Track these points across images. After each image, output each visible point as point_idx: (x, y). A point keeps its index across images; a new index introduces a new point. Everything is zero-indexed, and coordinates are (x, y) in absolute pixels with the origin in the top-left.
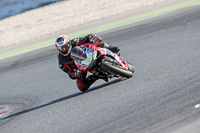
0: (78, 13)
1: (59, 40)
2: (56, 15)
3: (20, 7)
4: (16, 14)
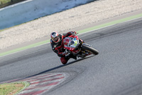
2: (99, 8)
3: (74, 3)
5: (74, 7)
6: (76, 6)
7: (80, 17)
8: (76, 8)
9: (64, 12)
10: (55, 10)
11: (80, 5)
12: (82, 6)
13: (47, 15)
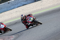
0: (34, 7)
1: (22, 15)
2: (28, 8)
3: (17, 6)
4: (16, 8)
5: (17, 8)
6: (18, 7)
7: (20, 12)
8: (18, 8)
9: (13, 10)
10: (9, 9)
11: (20, 6)
12: (20, 7)
13: (6, 11)
